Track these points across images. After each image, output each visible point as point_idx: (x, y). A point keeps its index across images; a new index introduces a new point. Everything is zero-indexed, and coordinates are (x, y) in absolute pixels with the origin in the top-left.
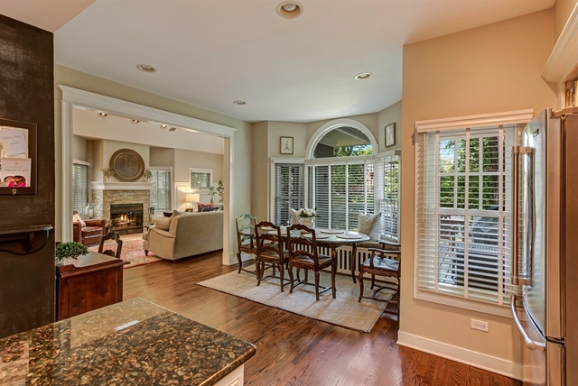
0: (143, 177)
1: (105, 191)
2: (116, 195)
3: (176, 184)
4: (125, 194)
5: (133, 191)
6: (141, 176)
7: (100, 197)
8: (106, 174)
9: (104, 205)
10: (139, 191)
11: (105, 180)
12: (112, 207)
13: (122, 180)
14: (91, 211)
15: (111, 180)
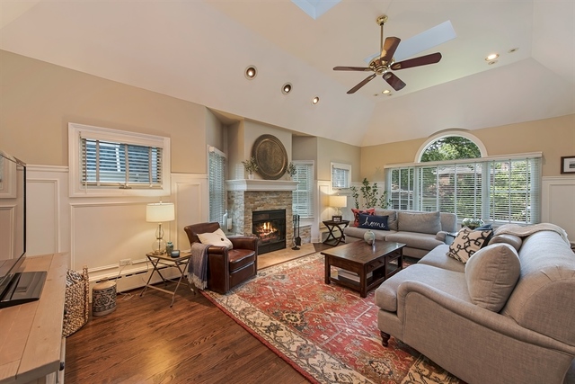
0: (286, 174)
1: (247, 193)
2: (259, 198)
3: (319, 183)
4: (268, 197)
5: (276, 192)
6: (284, 171)
7: (240, 202)
8: (249, 168)
9: (246, 213)
10: (282, 192)
11: (246, 177)
12: (255, 214)
13: (265, 177)
14: (230, 220)
15: (253, 177)
